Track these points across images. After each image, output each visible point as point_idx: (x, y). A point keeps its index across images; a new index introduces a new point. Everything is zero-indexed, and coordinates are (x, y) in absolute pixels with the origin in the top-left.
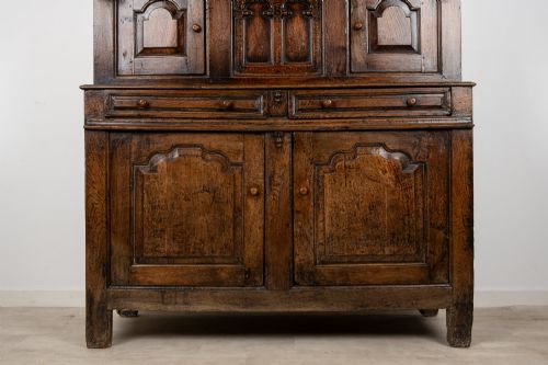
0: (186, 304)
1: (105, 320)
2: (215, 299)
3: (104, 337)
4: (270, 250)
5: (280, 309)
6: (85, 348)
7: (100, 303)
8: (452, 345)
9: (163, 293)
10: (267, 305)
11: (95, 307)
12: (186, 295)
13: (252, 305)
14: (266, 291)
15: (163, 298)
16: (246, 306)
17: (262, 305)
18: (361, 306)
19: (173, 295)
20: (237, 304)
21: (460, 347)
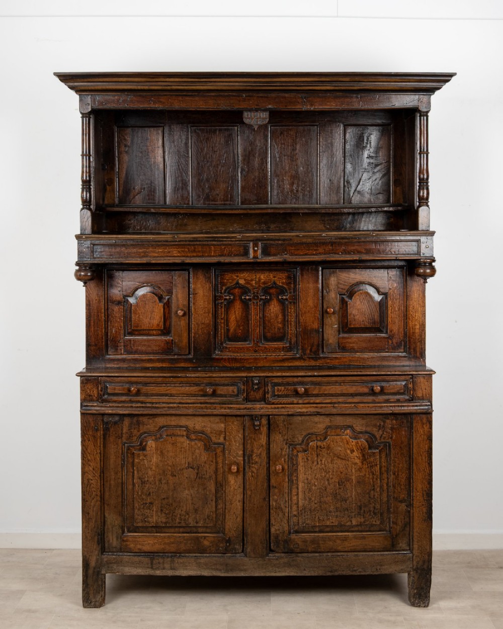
0: (171, 569)
1: (100, 583)
3: (99, 598)
4: (248, 522)
5: (257, 574)
6: (82, 608)
7: (94, 568)
8: (413, 605)
9: (152, 559)
10: (245, 570)
11: (90, 572)
12: (173, 562)
13: (232, 570)
15: (152, 564)
16: (227, 571)
17: (241, 570)
18: (331, 572)
19: (161, 560)
20: (217, 569)
21: (419, 606)
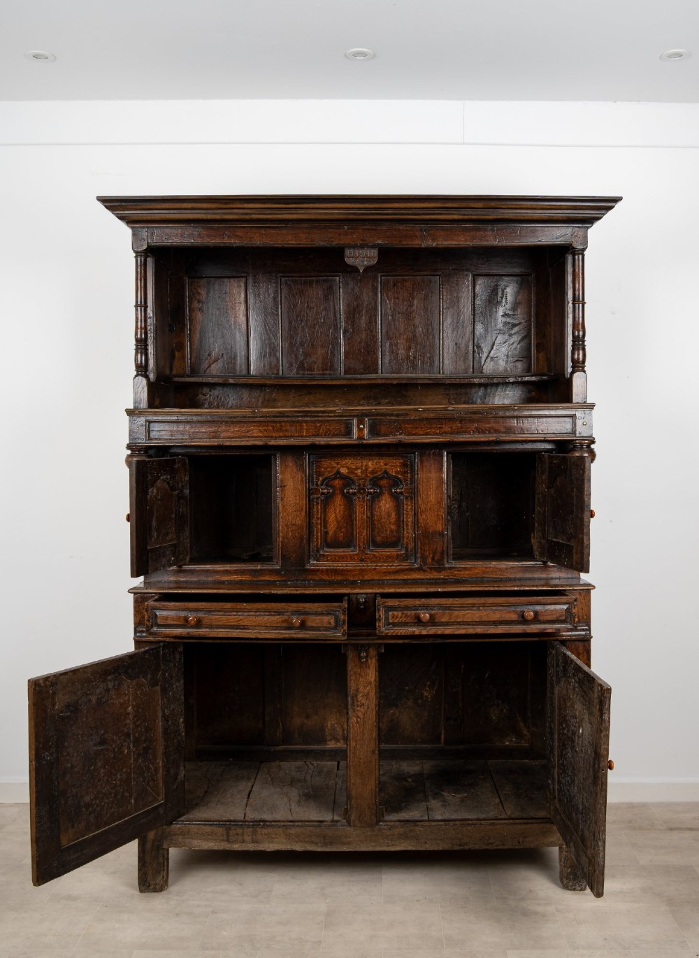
0: (253, 842)
1: (161, 860)
2: (288, 836)
3: (159, 879)
5: (364, 848)
6: (137, 892)
7: (154, 841)
8: (566, 887)
9: (228, 829)
10: (349, 843)
11: (149, 846)
12: (254, 833)
13: (331, 843)
14: (349, 829)
15: (228, 835)
16: (325, 844)
17: (344, 844)
18: (460, 845)
19: (240, 831)
20: (312, 842)
21: (574, 890)
